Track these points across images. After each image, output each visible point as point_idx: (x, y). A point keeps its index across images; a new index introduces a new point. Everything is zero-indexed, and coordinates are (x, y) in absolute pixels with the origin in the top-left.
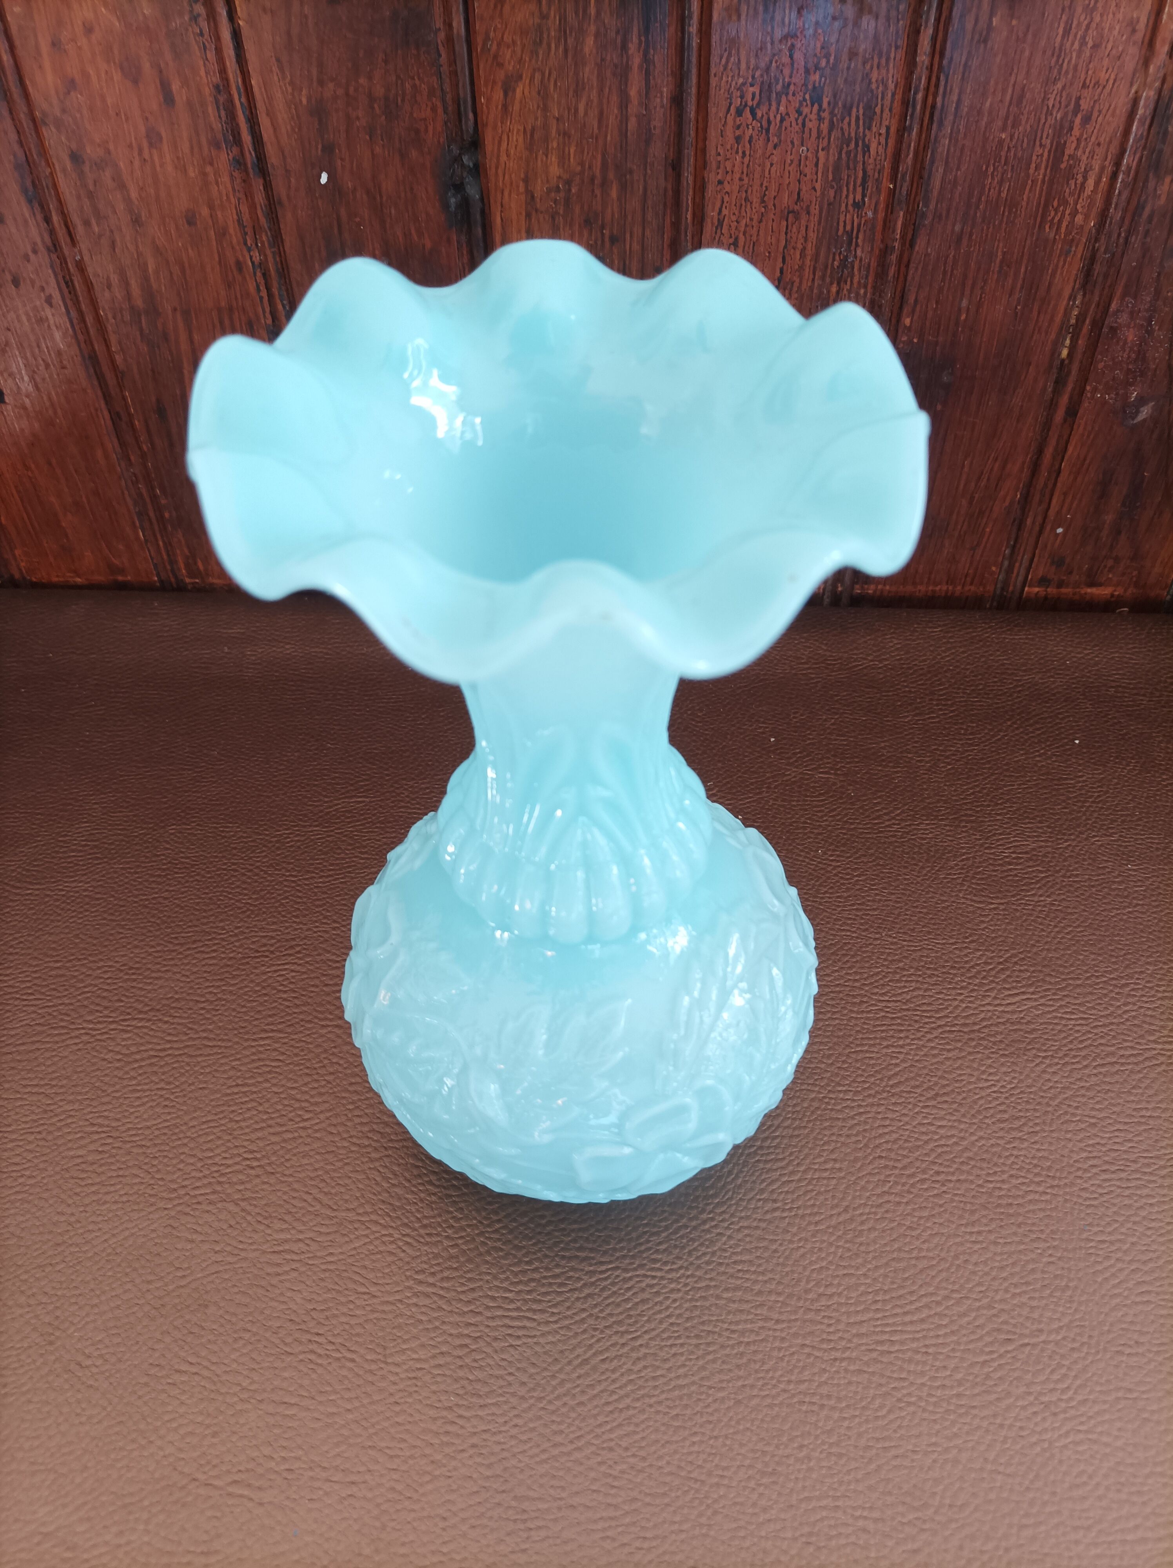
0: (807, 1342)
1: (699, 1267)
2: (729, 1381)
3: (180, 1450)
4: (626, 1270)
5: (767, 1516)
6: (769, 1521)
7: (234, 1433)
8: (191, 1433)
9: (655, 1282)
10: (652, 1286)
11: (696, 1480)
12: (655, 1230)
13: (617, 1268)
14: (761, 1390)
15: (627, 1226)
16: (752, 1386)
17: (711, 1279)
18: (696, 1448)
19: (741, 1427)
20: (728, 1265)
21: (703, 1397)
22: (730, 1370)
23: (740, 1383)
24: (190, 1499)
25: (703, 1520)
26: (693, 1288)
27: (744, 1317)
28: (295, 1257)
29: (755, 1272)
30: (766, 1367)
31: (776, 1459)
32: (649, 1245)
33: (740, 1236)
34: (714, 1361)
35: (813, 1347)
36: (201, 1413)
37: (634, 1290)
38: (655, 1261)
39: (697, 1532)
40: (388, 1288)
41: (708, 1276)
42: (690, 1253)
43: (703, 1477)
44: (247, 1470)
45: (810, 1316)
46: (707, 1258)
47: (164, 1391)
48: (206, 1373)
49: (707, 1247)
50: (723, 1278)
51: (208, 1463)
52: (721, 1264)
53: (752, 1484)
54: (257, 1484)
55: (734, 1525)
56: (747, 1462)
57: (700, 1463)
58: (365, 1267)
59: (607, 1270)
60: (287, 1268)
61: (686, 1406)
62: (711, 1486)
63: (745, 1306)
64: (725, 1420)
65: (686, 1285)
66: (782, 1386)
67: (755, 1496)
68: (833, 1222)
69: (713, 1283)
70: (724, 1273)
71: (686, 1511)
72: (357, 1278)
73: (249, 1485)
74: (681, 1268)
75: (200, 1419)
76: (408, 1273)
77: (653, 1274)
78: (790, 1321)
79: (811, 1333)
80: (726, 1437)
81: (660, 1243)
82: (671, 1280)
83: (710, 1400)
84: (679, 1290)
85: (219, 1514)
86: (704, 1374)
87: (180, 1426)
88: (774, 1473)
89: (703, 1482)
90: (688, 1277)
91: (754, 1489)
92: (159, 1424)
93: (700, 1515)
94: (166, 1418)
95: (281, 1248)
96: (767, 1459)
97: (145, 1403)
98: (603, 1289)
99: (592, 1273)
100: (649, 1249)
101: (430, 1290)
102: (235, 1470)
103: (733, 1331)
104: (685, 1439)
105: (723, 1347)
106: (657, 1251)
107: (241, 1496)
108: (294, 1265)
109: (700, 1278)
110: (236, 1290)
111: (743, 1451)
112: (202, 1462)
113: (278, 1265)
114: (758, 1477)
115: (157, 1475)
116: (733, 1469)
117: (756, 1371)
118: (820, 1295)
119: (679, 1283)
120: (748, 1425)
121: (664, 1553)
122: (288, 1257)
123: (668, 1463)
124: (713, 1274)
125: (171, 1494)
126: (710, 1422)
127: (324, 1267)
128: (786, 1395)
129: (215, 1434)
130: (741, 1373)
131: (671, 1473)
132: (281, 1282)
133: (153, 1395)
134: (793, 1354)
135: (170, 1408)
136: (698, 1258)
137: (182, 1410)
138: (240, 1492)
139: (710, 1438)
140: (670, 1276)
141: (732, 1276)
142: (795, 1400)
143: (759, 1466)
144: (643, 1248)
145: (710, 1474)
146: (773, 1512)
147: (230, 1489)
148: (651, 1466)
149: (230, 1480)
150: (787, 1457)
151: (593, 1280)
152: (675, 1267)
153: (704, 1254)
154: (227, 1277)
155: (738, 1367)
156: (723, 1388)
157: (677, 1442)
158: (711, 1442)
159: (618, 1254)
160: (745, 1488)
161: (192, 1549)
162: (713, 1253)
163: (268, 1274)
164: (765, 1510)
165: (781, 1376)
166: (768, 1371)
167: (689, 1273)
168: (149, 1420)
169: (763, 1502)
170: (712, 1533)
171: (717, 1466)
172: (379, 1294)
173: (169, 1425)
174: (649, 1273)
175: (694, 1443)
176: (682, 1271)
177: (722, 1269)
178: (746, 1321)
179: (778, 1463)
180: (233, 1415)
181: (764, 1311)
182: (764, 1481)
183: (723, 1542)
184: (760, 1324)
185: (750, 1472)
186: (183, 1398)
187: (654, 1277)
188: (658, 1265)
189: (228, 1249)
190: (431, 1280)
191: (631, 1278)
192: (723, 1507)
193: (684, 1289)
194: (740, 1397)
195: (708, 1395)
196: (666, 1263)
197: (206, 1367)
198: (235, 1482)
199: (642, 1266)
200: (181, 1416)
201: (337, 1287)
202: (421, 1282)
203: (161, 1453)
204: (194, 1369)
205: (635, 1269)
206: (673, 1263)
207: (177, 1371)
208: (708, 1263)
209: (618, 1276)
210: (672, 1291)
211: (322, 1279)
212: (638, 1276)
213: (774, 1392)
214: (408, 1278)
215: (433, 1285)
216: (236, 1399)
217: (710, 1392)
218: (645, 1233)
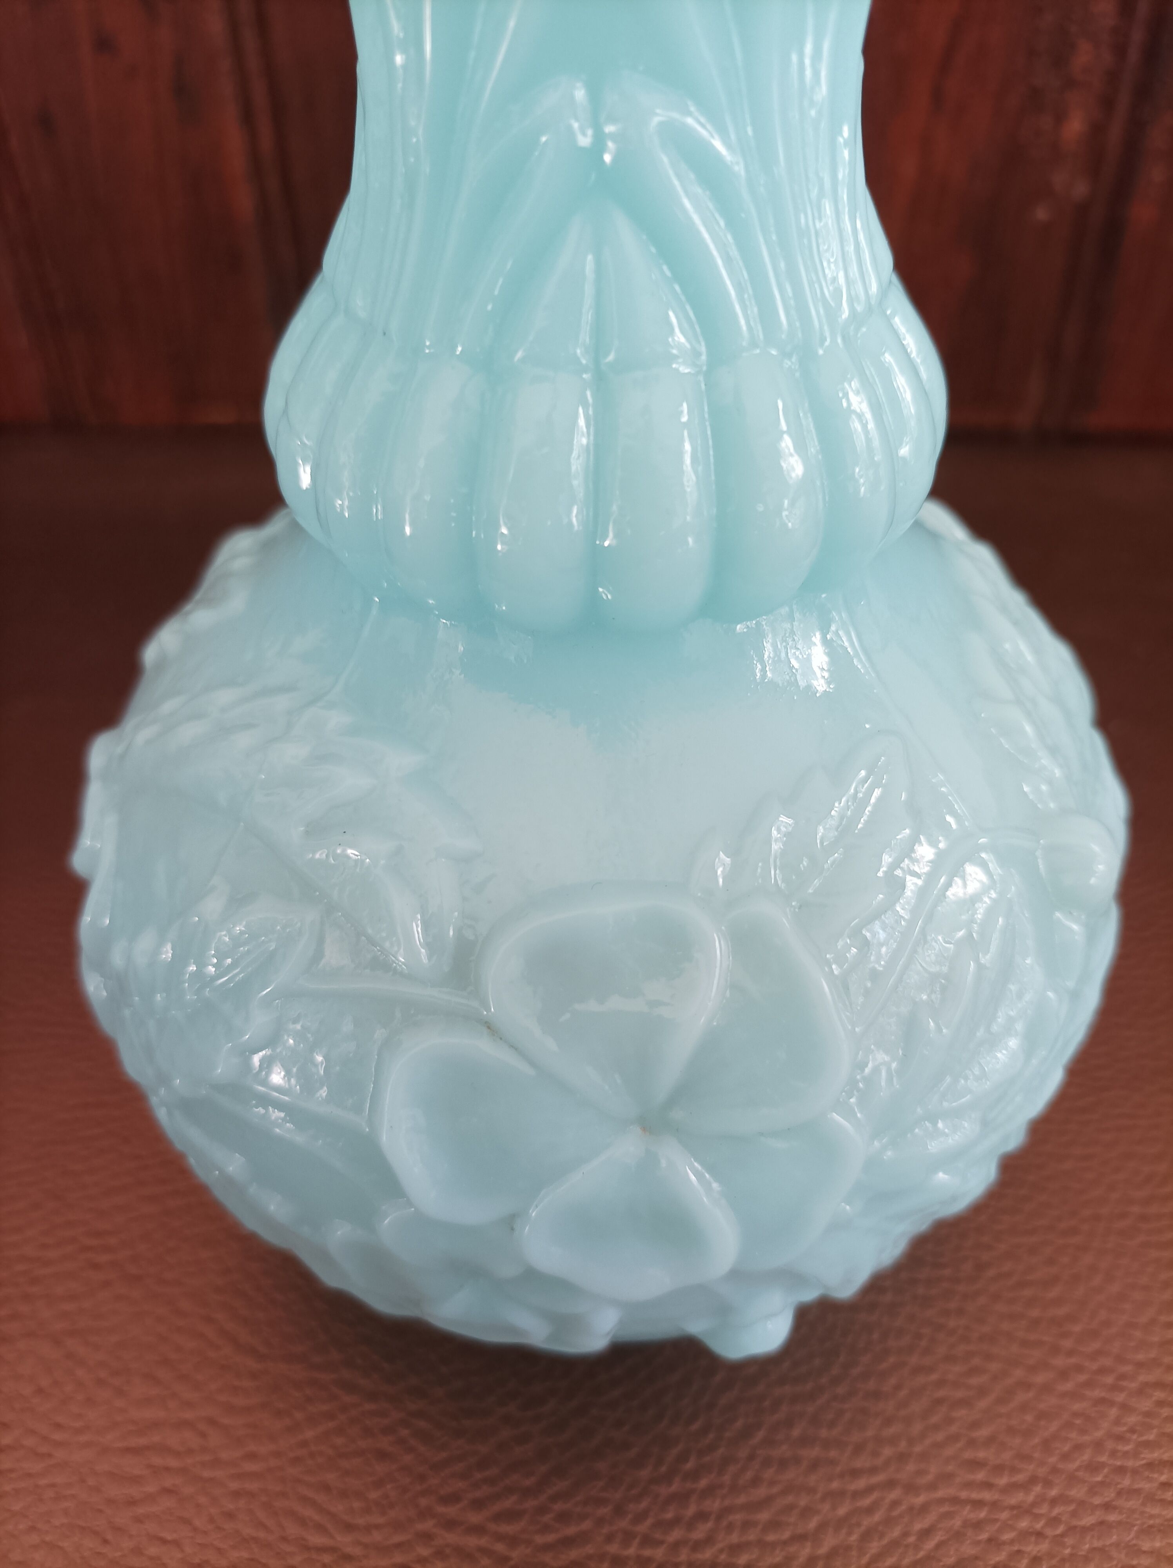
1: (1072, 1479)
4: (911, 1488)
9: (982, 1514)
10: (978, 1525)
12: (960, 1394)
13: (891, 1484)
15: (898, 1387)
17: (1108, 1507)
20: (1135, 1472)
26: (1071, 1529)
28: (173, 1463)
32: (954, 1429)
33: (1146, 1405)
37: (938, 1537)
38: (975, 1464)
40: (377, 1536)
41: (1097, 1501)
42: (1047, 1445)
46: (1086, 1456)
49: (1083, 1431)
50: (1132, 1503)
52: (1121, 1470)
58: (326, 1488)
59: (869, 1490)
60: (151, 1488)
65: (1054, 1521)
69: (1112, 1517)
70: (1132, 1492)
72: (308, 1512)
74: (1033, 1480)
76: (423, 1502)
77: (975, 1495)
81: (975, 1425)
82: (1020, 1510)
84: (1039, 1535)
90: (1054, 1502)
95: (142, 1441)
98: (866, 1536)
99: (837, 1496)
100: (955, 1438)
101: (472, 1541)
106: (972, 1443)
108: (169, 1482)
109: (1081, 1503)
110: (34, 1539)
113: (136, 1480)
119: (1037, 1517)
122: (157, 1461)
124: (1109, 1495)
127: (234, 1485)
132: (138, 1520)
136: (1065, 1457)
140: (1013, 1501)
141: (1150, 1499)
144: (940, 1437)
151: (842, 1511)
152: (1020, 1478)
153: (1079, 1448)
154: (17, 1507)
159: (887, 1452)
162: (1098, 1445)
163: (110, 1502)
167: (1054, 1492)
172: (357, 1551)
174: (964, 1494)
176: (1038, 1489)
177: (1126, 1482)
187: (978, 1504)
188: (980, 1476)
189: (29, 1442)
190: (475, 1518)
191: (924, 1509)
193: (1049, 1532)
196: (999, 1469)
199: (946, 1478)
201: (262, 1535)
202: (450, 1524)
205: (932, 1487)
206: (1014, 1470)
208: (1093, 1467)
209: (895, 1504)
210: (1024, 1535)
211: (230, 1516)
212: (941, 1501)
214: (424, 1514)
215: (478, 1530)
218: (939, 1402)
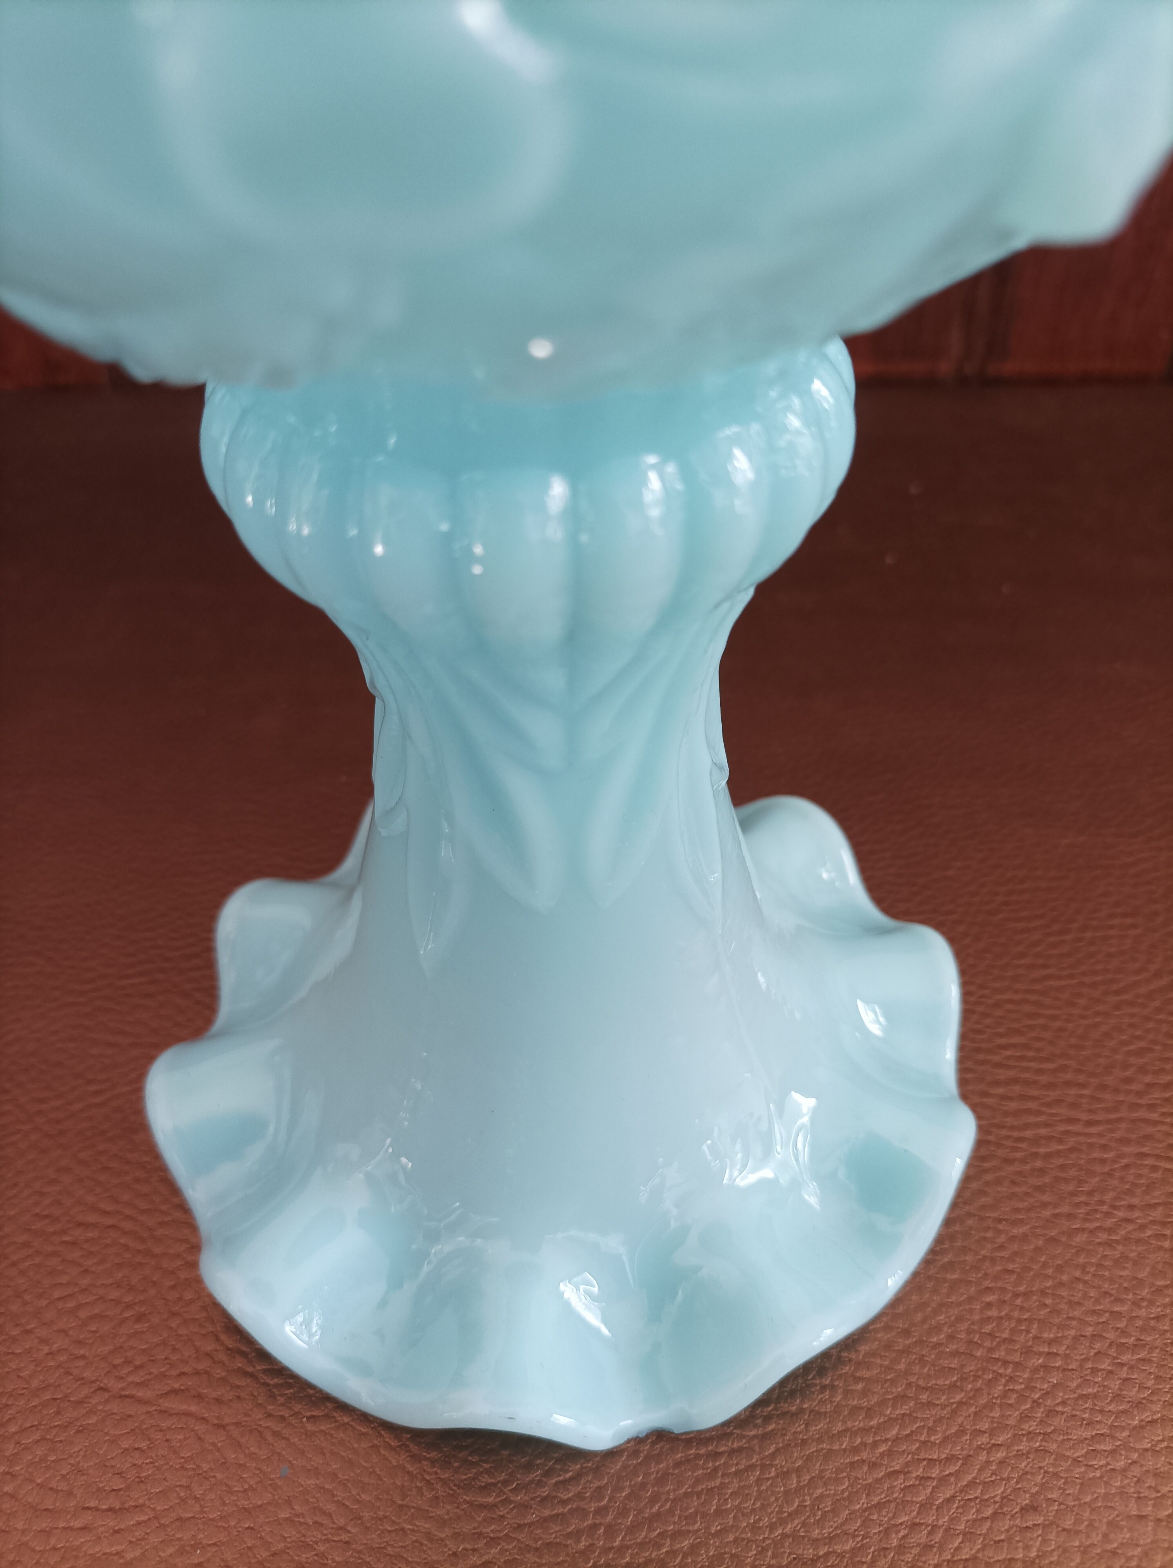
0: (1145, 1150)
2: (1029, 1210)
3: (79, 1343)
5: (1146, 1416)
6: (1153, 1422)
7: (174, 1314)
8: (100, 1317)
11: (1005, 1363)
14: (1086, 1220)
16: (1070, 1216)
18: (993, 1313)
19: (1065, 1278)
21: (989, 1234)
22: (1027, 1194)
23: (1047, 1213)
24: (92, 1420)
25: (1031, 1426)
27: (1032, 1119)
29: (1034, 1059)
30: (1086, 1188)
31: (1139, 1323)
34: (998, 1181)
35: (1158, 1157)
36: (118, 1285)
39: (1023, 1446)
43: (1017, 1358)
44: (197, 1373)
45: (1142, 1114)
47: (54, 1254)
48: (128, 1226)
51: (128, 1362)
53: (1105, 1365)
54: (214, 1395)
55: (1088, 1434)
56: (1089, 1331)
57: (1006, 1335)
61: (964, 1250)
62: (1036, 1370)
63: (1032, 1105)
64: (1036, 1267)
66: (1121, 1214)
67: (1115, 1385)
68: (1143, 990)
71: (996, 1413)
73: (200, 1397)
75: (114, 1294)
78: (1109, 1122)
79: (1148, 1137)
80: (1043, 1293)
83: (1002, 1239)
85: (143, 1445)
86: (983, 1200)
87: (79, 1306)
88: (1139, 1345)
89: (1017, 1365)
91: (1111, 1372)
92: (44, 1302)
93: (1024, 1417)
94: (57, 1294)
96: (1122, 1324)
97: (23, 1273)
102: (174, 1372)
103: (1021, 1139)
104: (970, 1299)
105: (1007, 1161)
107: (187, 1414)
111: (1077, 1313)
112: (117, 1361)
114: (1112, 1352)
115: (35, 1383)
116: (1067, 1342)
117: (1073, 1194)
118: (1150, 1085)
120: (1078, 1274)
121: (972, 1484)
123: (951, 1337)
125: (58, 1413)
126: (1011, 1272)
128: (1130, 1227)
129: (140, 1318)
130: (1046, 1198)
131: (956, 1354)
133: (37, 1260)
134: (1127, 1166)
135: (64, 1279)
137: (85, 1282)
138: (184, 1407)
139: (1017, 1295)
142: (1149, 1233)
143: (1111, 1335)
145: (1028, 1352)
146: (1157, 1407)
147: (165, 1404)
148: (920, 1342)
149: (167, 1388)
150: (1157, 1318)
155: (1040, 1189)
156: (1021, 1221)
157: (960, 1304)
158: (1019, 1301)
160: (1095, 1371)
161: (92, 1504)
164: (1139, 1405)
165: (1116, 1199)
166: (1090, 1193)
168: (27, 1298)
169: (1132, 1393)
170: (1053, 1447)
171: (1035, 1338)
173: (60, 1305)
175: (989, 1305)
178: (1037, 1125)
179: (1143, 1329)
180: (173, 1287)
181: (1063, 1111)
182: (1125, 1358)
183: (1076, 1461)
184: (1062, 1128)
185: (1098, 1345)
186: (89, 1262)
192: (1064, 1403)
194: (1053, 1233)
195: (999, 1232)
197: (129, 1218)
198: (175, 1392)
200: (83, 1290)
203: (46, 1349)
204: (109, 1221)
207: (80, 1224)
213: (1109, 1222)
216: (179, 1263)
217: (1001, 1227)
